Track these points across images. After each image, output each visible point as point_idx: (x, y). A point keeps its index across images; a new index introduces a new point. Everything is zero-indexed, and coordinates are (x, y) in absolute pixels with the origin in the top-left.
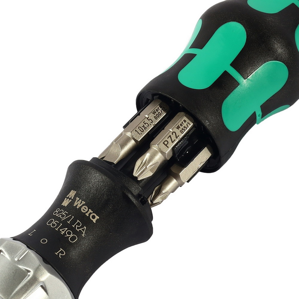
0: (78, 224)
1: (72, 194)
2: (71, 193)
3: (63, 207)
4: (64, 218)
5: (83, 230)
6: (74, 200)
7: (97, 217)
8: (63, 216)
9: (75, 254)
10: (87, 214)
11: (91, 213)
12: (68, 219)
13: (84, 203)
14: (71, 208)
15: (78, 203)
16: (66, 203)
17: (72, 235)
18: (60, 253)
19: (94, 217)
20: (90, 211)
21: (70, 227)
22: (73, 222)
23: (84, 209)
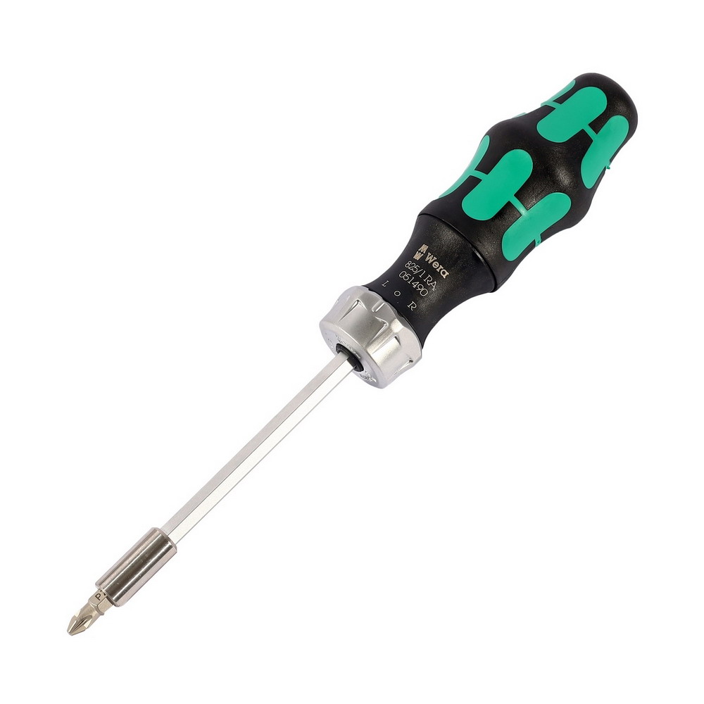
0: (429, 279)
1: (424, 248)
2: (422, 248)
3: (414, 261)
4: (416, 272)
5: (434, 285)
6: (426, 255)
7: (447, 273)
8: (415, 270)
9: (423, 306)
10: (438, 270)
11: (441, 269)
12: (420, 273)
13: (435, 258)
14: (423, 263)
15: (430, 258)
16: (417, 256)
17: (423, 289)
18: (412, 306)
19: (444, 273)
20: (441, 267)
21: (421, 281)
22: (424, 277)
23: (436, 265)
